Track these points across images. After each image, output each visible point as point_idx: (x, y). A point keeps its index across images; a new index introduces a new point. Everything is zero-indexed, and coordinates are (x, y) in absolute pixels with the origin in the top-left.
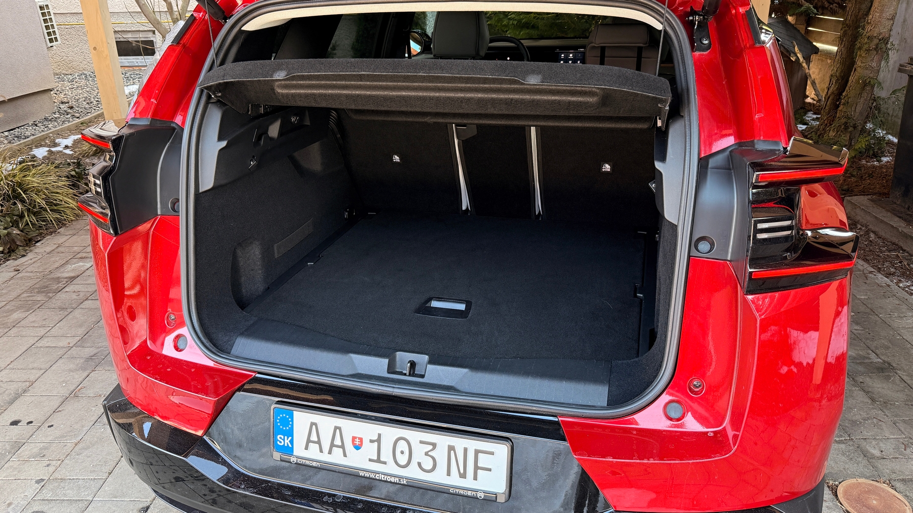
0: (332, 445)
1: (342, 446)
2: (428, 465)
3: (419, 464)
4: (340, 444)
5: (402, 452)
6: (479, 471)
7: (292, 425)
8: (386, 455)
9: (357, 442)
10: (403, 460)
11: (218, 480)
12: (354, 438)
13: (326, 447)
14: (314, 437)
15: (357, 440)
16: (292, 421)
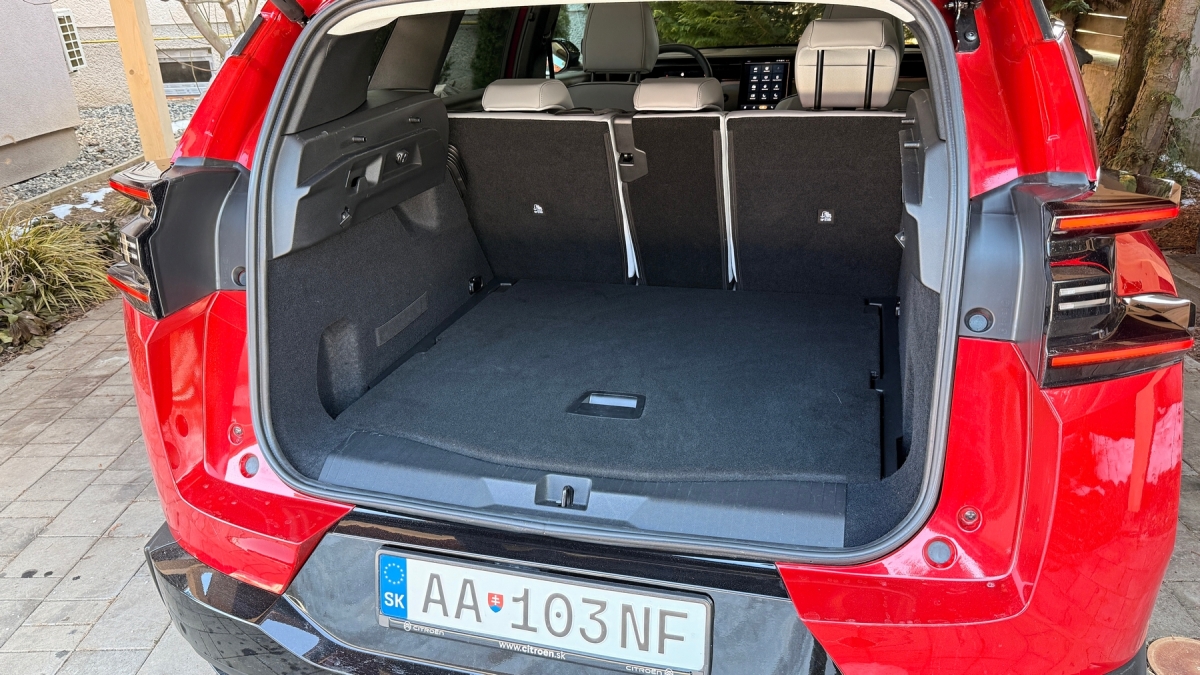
0: (461, 606)
1: (475, 607)
2: (594, 631)
3: (583, 632)
4: (471, 603)
5: (558, 615)
6: (667, 641)
7: (405, 578)
8: (536, 618)
9: (496, 601)
10: (559, 625)
11: (304, 655)
12: (491, 596)
13: (452, 608)
14: (435, 595)
15: (495, 598)
16: (405, 572)
